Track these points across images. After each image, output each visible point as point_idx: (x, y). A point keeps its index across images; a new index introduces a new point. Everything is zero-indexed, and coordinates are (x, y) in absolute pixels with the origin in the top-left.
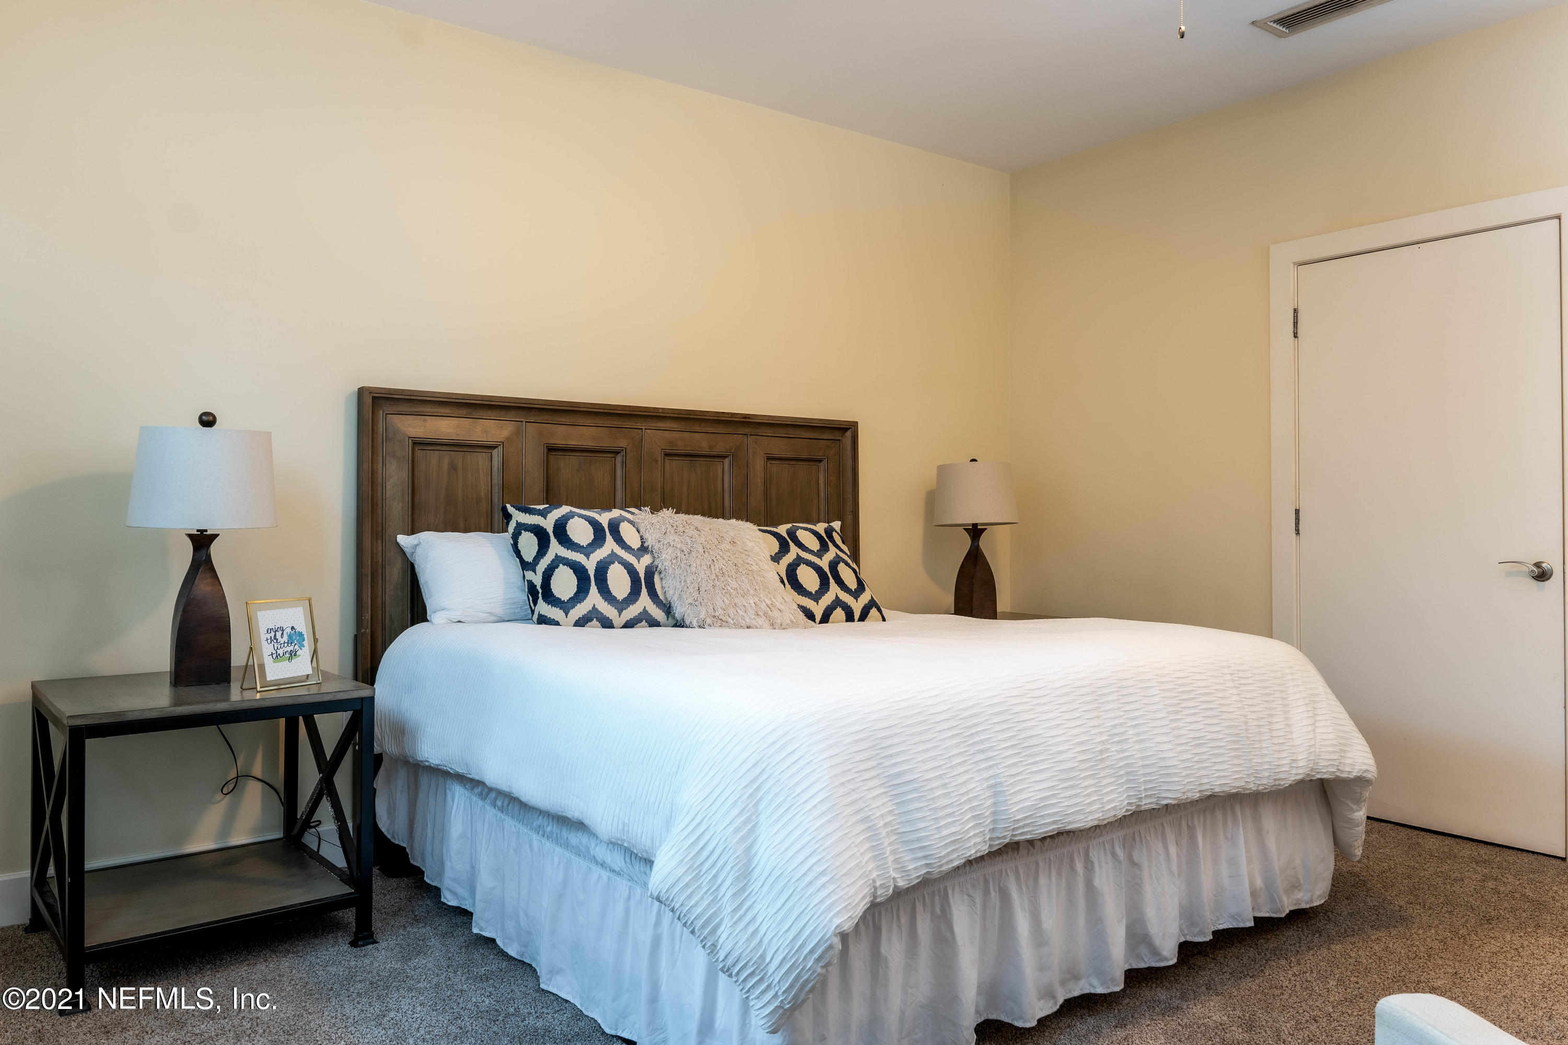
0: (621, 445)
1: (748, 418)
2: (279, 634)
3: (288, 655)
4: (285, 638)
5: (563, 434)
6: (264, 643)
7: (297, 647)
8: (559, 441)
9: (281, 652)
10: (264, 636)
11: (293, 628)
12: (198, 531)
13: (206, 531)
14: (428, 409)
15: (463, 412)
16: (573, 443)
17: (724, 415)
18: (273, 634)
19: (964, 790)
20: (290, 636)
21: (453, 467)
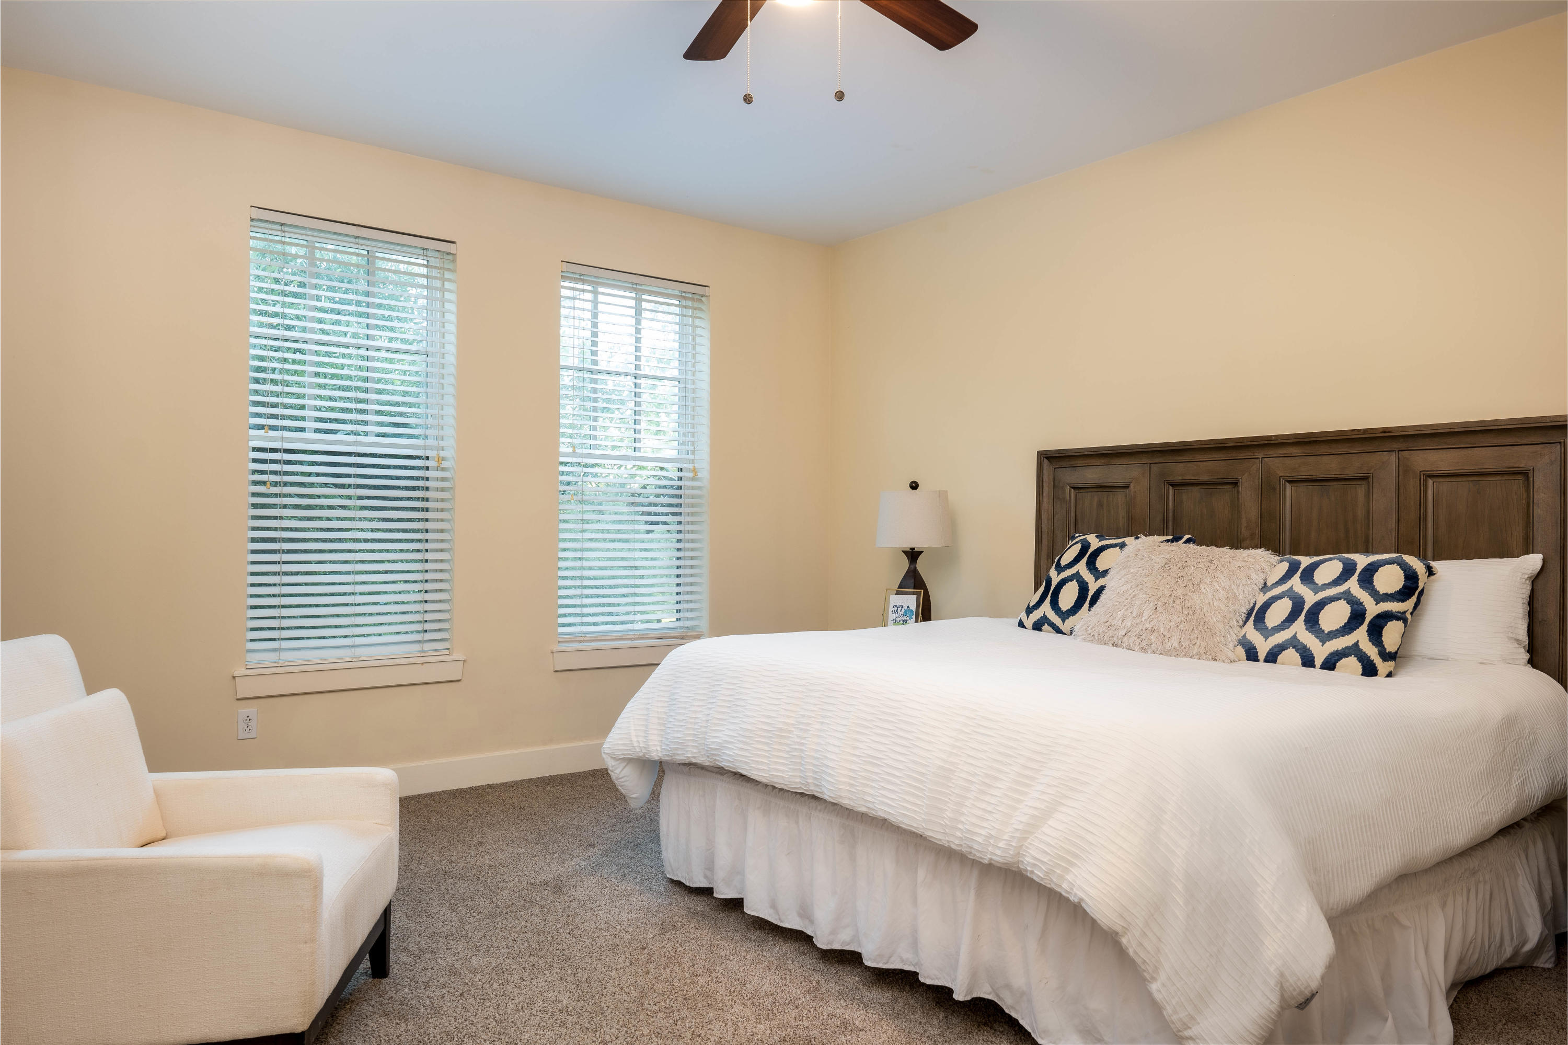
0: (1236, 476)
1: (1389, 432)
2: (899, 609)
3: (902, 622)
4: (903, 612)
5: (1181, 470)
6: (890, 613)
7: (908, 618)
8: (1177, 478)
9: (898, 619)
10: (891, 609)
11: (908, 607)
12: (911, 549)
13: (914, 549)
14: (1080, 462)
15: (1102, 461)
16: (1189, 478)
17: (1353, 433)
18: (896, 608)
19: (694, 716)
20: (905, 611)
21: (1100, 505)
